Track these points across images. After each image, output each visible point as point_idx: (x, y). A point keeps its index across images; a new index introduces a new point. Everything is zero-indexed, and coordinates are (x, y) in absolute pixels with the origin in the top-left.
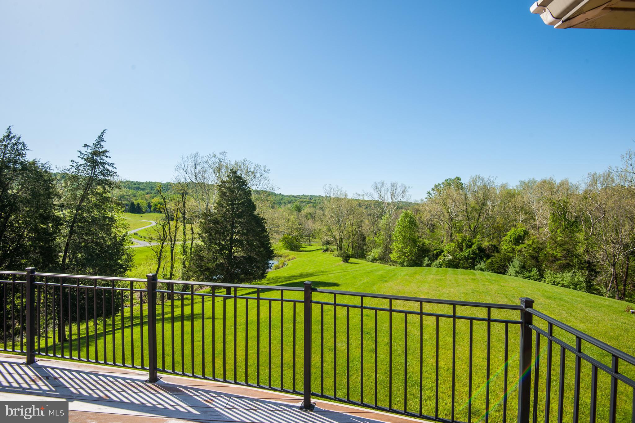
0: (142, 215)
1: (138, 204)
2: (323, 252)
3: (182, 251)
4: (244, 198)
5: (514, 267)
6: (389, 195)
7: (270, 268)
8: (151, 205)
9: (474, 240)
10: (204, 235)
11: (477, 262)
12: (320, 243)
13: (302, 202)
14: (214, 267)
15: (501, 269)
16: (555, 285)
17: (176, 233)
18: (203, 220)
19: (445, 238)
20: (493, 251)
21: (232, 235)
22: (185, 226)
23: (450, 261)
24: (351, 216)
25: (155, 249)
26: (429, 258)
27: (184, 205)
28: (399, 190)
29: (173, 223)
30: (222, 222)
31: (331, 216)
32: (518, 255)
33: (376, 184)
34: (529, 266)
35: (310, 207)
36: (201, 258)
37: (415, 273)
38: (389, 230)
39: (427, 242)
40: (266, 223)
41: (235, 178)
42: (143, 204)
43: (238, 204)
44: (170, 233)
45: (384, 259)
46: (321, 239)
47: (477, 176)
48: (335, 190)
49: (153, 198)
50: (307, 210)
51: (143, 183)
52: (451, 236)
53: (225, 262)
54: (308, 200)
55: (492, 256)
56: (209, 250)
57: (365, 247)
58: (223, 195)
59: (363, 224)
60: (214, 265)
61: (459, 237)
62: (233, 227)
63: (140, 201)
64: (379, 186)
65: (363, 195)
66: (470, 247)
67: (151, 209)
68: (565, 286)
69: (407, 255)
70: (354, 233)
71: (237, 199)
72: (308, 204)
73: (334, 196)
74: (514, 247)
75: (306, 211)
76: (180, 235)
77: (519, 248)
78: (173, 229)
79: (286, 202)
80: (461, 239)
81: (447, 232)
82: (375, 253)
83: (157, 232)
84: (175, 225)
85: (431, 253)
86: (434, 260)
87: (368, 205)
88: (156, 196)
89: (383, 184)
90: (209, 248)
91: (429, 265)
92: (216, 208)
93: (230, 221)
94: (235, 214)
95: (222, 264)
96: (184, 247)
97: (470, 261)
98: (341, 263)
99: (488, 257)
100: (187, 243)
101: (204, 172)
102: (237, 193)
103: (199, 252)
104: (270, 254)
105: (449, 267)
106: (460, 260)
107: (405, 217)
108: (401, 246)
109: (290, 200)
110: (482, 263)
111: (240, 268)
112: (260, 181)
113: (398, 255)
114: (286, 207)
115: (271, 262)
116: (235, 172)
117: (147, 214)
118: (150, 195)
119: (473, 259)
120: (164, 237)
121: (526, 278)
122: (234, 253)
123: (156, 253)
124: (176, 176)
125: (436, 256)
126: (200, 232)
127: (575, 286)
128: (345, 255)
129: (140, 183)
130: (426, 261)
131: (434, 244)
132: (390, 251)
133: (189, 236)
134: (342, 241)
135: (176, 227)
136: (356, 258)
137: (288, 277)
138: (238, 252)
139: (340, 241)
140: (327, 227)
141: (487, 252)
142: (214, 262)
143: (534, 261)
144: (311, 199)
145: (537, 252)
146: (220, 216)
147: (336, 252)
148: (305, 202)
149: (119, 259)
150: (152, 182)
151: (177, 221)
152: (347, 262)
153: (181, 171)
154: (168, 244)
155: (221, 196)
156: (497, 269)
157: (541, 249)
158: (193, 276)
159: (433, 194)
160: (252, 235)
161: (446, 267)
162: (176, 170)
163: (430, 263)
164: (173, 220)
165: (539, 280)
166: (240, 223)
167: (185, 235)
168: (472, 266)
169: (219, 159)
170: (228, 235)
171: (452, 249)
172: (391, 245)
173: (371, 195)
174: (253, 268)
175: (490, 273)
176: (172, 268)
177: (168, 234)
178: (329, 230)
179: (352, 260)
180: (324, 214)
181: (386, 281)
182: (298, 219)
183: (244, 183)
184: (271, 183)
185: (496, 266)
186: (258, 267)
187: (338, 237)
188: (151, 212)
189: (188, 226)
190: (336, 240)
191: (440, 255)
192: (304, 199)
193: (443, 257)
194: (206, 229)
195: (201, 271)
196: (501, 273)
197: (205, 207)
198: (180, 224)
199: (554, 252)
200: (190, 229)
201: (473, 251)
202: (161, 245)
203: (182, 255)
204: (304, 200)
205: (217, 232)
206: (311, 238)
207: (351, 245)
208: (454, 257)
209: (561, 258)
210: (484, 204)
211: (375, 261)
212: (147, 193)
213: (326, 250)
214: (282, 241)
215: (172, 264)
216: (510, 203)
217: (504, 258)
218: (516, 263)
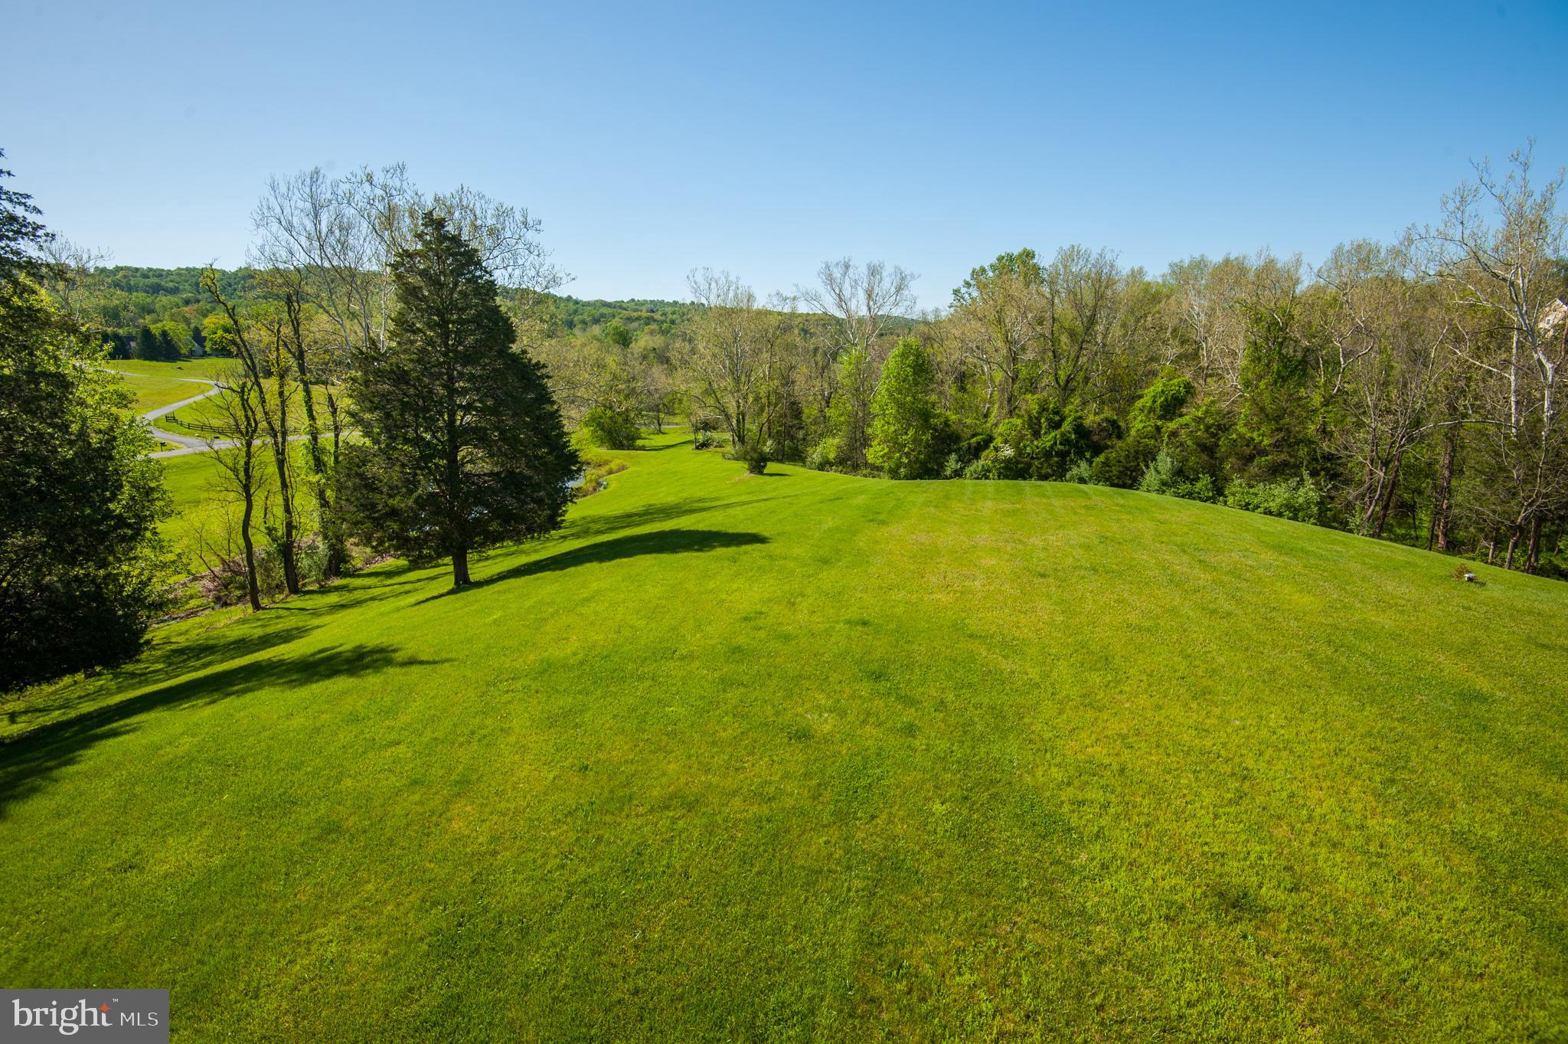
0: (179, 364)
1: (164, 334)
2: (697, 448)
3: (312, 463)
4: (477, 305)
5: (1158, 472)
6: (862, 295)
7: (571, 501)
8: (203, 334)
9: (1066, 410)
10: (367, 416)
11: (1071, 461)
12: (687, 426)
13: (630, 319)
14: (411, 508)
15: (1126, 478)
16: (1248, 509)
17: (284, 413)
18: (360, 373)
19: (996, 406)
20: (1110, 436)
21: (452, 415)
22: (307, 392)
23: (1008, 461)
24: (766, 356)
25: (229, 461)
26: (960, 457)
27: (296, 331)
28: (889, 285)
29: (270, 385)
30: (418, 379)
31: (714, 356)
32: (1167, 444)
33: (828, 267)
34: (1192, 468)
35: (652, 333)
36: (369, 485)
37: (947, 497)
38: (861, 391)
39: (953, 417)
40: (549, 377)
41: (442, 243)
42: (180, 333)
43: (460, 322)
44: (266, 413)
45: (850, 461)
46: (688, 415)
47: (1073, 247)
48: (720, 282)
49: (205, 316)
50: (644, 341)
51: (169, 273)
52: (1009, 400)
53: (443, 491)
54: (645, 314)
55: (1107, 447)
56: (389, 459)
57: (801, 434)
58: (409, 294)
59: (794, 375)
60: (410, 502)
61: (1030, 403)
62: (452, 392)
63: (169, 325)
64: (837, 273)
65: (794, 299)
66: (1057, 425)
67: (204, 347)
68: (1271, 513)
69: (906, 450)
70: (773, 399)
71: (453, 304)
72: (647, 324)
73: (719, 302)
74: (1159, 423)
75: (642, 343)
76: (297, 417)
77: (1172, 425)
78: (273, 401)
79: (588, 319)
80: (1037, 407)
81: (1002, 391)
82: (830, 446)
83: (224, 412)
84: (276, 388)
85: (964, 444)
86: (969, 461)
87: (807, 326)
88: (214, 309)
89: (847, 267)
90: (387, 453)
91: (958, 474)
92: (393, 335)
93: (441, 374)
94: (456, 352)
95: (432, 495)
96: (316, 452)
97: (1056, 459)
98: (747, 475)
99: (1097, 450)
100: (321, 439)
101: (346, 229)
102: (454, 288)
103: (360, 467)
104: (568, 463)
105: (1006, 477)
106: (1032, 458)
107: (904, 355)
108: (892, 428)
109: (597, 314)
110: (1083, 465)
111: (487, 506)
112: (515, 256)
113: (886, 451)
114: (588, 333)
115: (571, 484)
116: (440, 224)
117: (196, 362)
118: (196, 306)
119: (1063, 455)
120: (249, 424)
121: (1183, 497)
122: (463, 464)
123: (235, 470)
124: (260, 242)
125: (976, 452)
126: (354, 408)
127: (1295, 512)
128: (755, 456)
129: (159, 274)
130: (952, 463)
131: (969, 421)
132: (866, 442)
133: (324, 418)
134: (743, 419)
135: (281, 394)
136: (781, 461)
137: (616, 517)
138: (476, 461)
139: (738, 421)
140: (705, 385)
141: (1096, 438)
142: (410, 492)
143: (1205, 457)
144: (652, 311)
145: (1214, 435)
146: (412, 360)
147: (729, 449)
148: (638, 319)
149: (110, 500)
150: (194, 269)
151: (282, 377)
152: (761, 473)
153: (275, 226)
154: (264, 444)
155: (402, 299)
156: (1118, 478)
157: (1224, 428)
158: (351, 535)
159: (966, 296)
160: (510, 413)
161: (999, 478)
162: (258, 226)
163: (962, 469)
164: (268, 374)
165: (1213, 500)
166: (472, 378)
167: (312, 417)
168: (1059, 473)
169: (384, 187)
170: (441, 414)
171: (1014, 433)
172: (869, 425)
173: (816, 298)
174: (524, 503)
175: (1100, 487)
176: (288, 510)
177: (260, 415)
178: (710, 391)
179: (771, 467)
180: (693, 351)
181: (883, 523)
182: (625, 364)
183: (470, 259)
184: (548, 261)
185: (1115, 470)
186: (539, 502)
187: (732, 409)
188: (205, 355)
189: (318, 391)
190: (728, 417)
191: (986, 447)
192: (635, 310)
193: (993, 453)
194: (369, 399)
195: (375, 519)
196: (1124, 486)
197: (361, 334)
198: (294, 384)
199: (1255, 435)
200: (323, 400)
201: (1063, 435)
202: (245, 449)
203: (312, 473)
204: (636, 314)
205: (405, 407)
206: (662, 415)
207: (765, 428)
208: (1020, 452)
209: (1271, 449)
210: (1092, 321)
211: (828, 467)
212: (187, 302)
213: (704, 445)
214: (587, 425)
215: (286, 501)
216: (1149, 318)
217: (1137, 452)
218: (1165, 462)
